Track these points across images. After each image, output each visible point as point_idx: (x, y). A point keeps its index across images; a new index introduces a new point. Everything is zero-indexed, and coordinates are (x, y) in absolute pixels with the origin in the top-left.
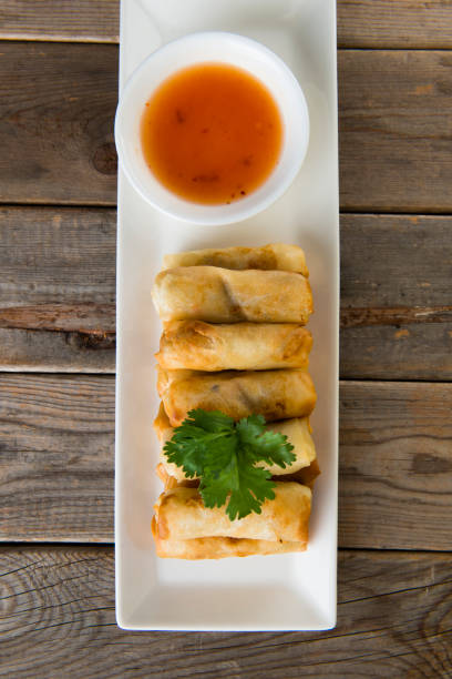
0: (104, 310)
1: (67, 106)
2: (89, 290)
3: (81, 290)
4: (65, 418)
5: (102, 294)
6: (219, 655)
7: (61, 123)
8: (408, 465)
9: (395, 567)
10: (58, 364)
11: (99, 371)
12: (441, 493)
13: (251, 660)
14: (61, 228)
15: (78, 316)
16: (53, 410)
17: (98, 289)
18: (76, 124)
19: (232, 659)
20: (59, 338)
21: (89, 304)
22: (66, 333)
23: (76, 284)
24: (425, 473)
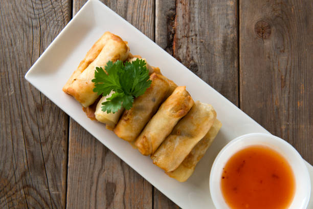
0: (187, 27)
1: (289, 7)
2: (196, 20)
3: (196, 15)
4: (133, 9)
5: (195, 25)
6: (17, 84)
7: (280, 4)
8: (110, 180)
9: (59, 173)
10: (159, 5)
11: (156, 25)
12: (96, 196)
13: (14, 100)
14: (227, 5)
15: (183, 15)
16: (137, 3)
17: (197, 24)
18: (280, 12)
19: (15, 91)
20: (172, 5)
21: (190, 19)
22: (175, 9)
23: (199, 13)
24: (106, 189)
